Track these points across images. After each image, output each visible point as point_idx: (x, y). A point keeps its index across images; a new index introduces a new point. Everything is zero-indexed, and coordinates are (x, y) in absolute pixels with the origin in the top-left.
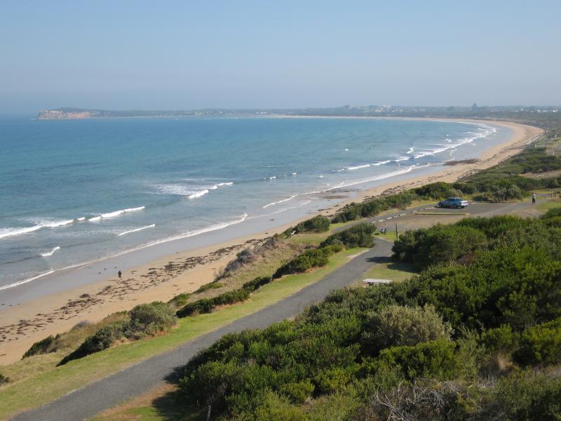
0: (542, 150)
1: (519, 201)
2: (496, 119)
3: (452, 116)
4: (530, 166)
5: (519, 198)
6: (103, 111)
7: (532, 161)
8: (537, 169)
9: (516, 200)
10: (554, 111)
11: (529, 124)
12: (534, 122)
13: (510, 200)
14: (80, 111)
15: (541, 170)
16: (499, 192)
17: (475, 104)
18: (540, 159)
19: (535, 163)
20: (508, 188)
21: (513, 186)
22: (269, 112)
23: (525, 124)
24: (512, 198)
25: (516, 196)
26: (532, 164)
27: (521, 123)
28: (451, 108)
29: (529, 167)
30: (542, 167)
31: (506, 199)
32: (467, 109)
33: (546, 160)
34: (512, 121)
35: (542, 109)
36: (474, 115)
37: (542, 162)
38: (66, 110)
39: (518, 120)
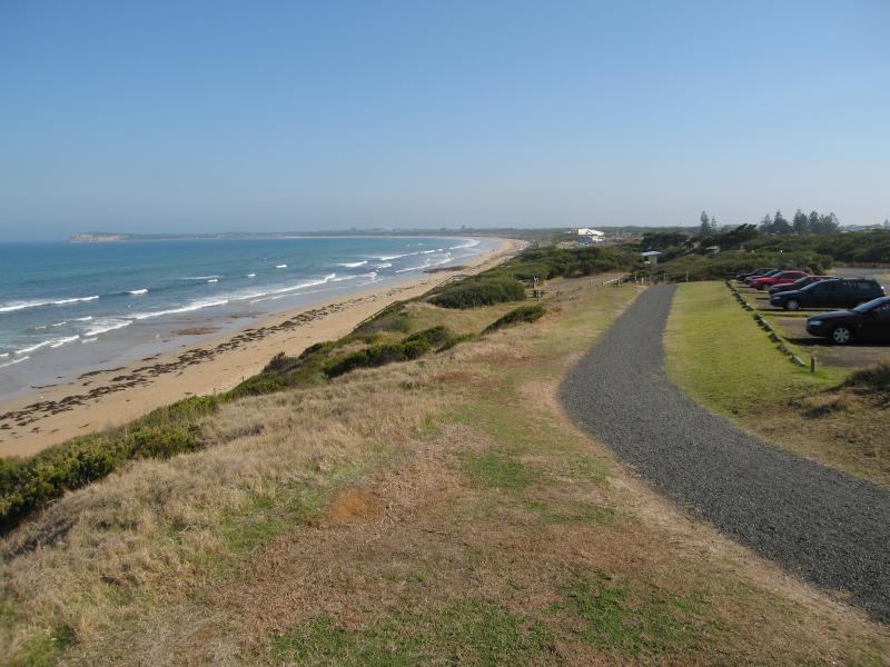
6: (130, 235)
14: (109, 235)
22: (284, 234)
30: (581, 267)
38: (96, 234)
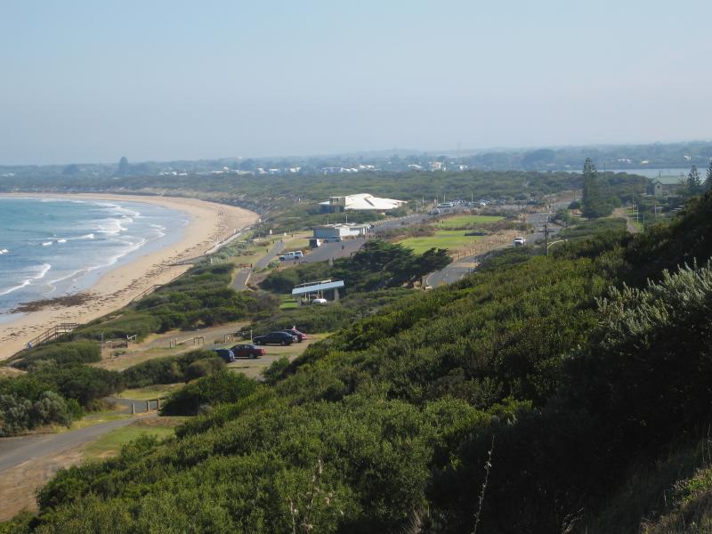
0: (223, 270)
1: (62, 430)
2: (164, 192)
3: (69, 187)
4: (177, 314)
5: (62, 421)
7: (181, 304)
8: (193, 320)
9: (55, 427)
10: (293, 170)
11: (231, 203)
12: (242, 197)
13: (42, 428)
15: (200, 322)
16: (13, 410)
17: (124, 160)
18: (200, 297)
19: (188, 307)
20: (35, 399)
21: (49, 393)
23: (223, 201)
24: (46, 422)
25: (54, 417)
26: (181, 310)
27: (215, 201)
28: (71, 169)
29: (173, 318)
30: (202, 316)
31: (30, 427)
32: (106, 168)
33: (212, 300)
34: (196, 197)
35: (269, 165)
36: (119, 184)
37: (205, 305)
39: (209, 195)
